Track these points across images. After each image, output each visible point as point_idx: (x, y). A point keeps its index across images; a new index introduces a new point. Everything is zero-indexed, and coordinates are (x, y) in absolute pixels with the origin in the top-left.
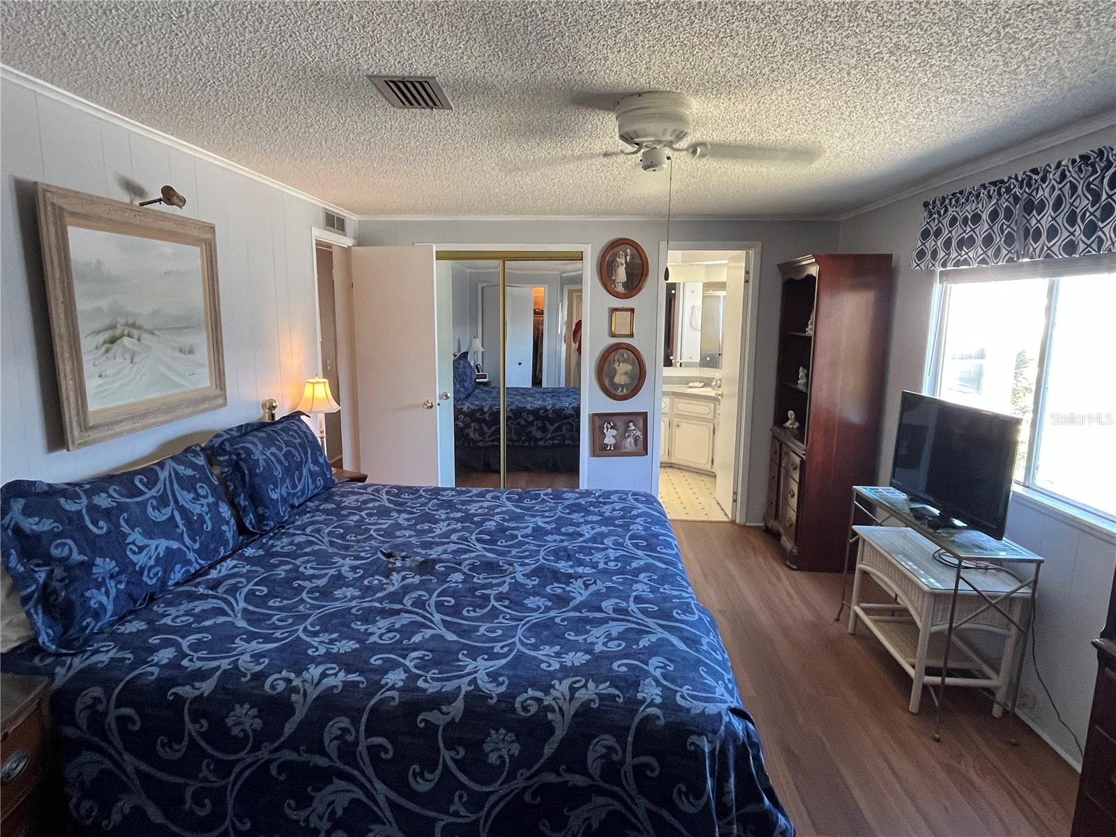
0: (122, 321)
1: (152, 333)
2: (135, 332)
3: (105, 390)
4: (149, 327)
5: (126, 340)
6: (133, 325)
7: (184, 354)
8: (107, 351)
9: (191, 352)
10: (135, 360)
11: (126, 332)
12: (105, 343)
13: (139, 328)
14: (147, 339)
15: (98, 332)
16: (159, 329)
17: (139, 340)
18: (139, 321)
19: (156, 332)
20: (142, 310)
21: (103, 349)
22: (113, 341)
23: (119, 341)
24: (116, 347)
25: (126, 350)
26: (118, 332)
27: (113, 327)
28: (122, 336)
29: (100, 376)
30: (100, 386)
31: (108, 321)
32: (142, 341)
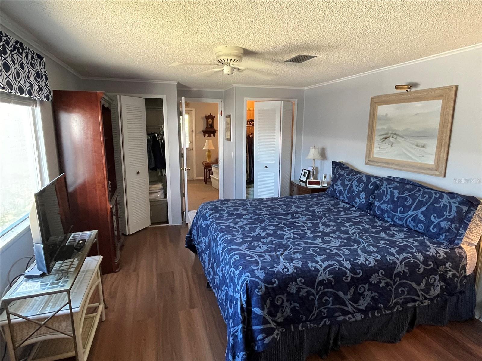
0: (391, 132)
1: (402, 137)
2: (395, 136)
3: (380, 152)
4: (401, 135)
5: (391, 138)
6: (395, 134)
7: (419, 147)
8: (383, 141)
9: (423, 147)
10: (393, 145)
11: (391, 136)
12: (383, 139)
13: (397, 135)
14: (399, 139)
15: (381, 135)
16: (405, 136)
17: (396, 139)
18: (397, 133)
19: (404, 137)
20: (400, 129)
21: (382, 140)
22: (386, 138)
23: (388, 139)
24: (386, 140)
25: (390, 141)
26: (388, 136)
27: (387, 134)
28: (390, 137)
29: (379, 148)
30: (378, 151)
31: (385, 132)
32: (397, 139)
